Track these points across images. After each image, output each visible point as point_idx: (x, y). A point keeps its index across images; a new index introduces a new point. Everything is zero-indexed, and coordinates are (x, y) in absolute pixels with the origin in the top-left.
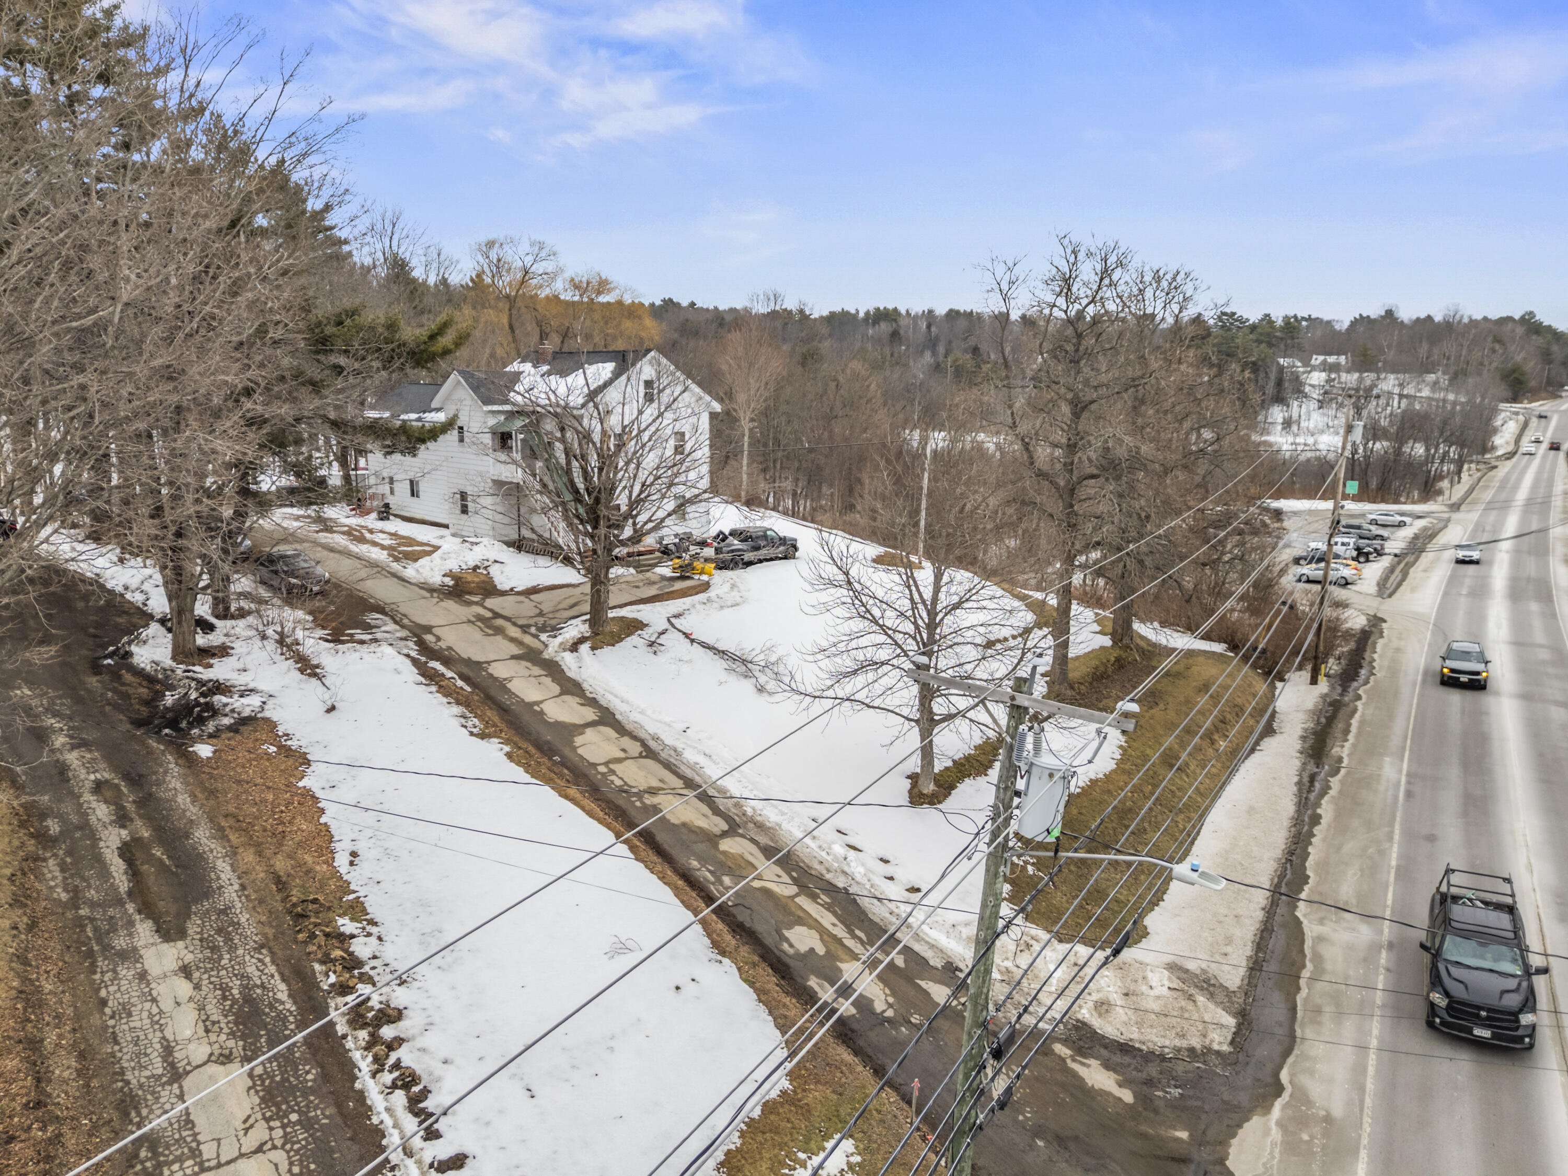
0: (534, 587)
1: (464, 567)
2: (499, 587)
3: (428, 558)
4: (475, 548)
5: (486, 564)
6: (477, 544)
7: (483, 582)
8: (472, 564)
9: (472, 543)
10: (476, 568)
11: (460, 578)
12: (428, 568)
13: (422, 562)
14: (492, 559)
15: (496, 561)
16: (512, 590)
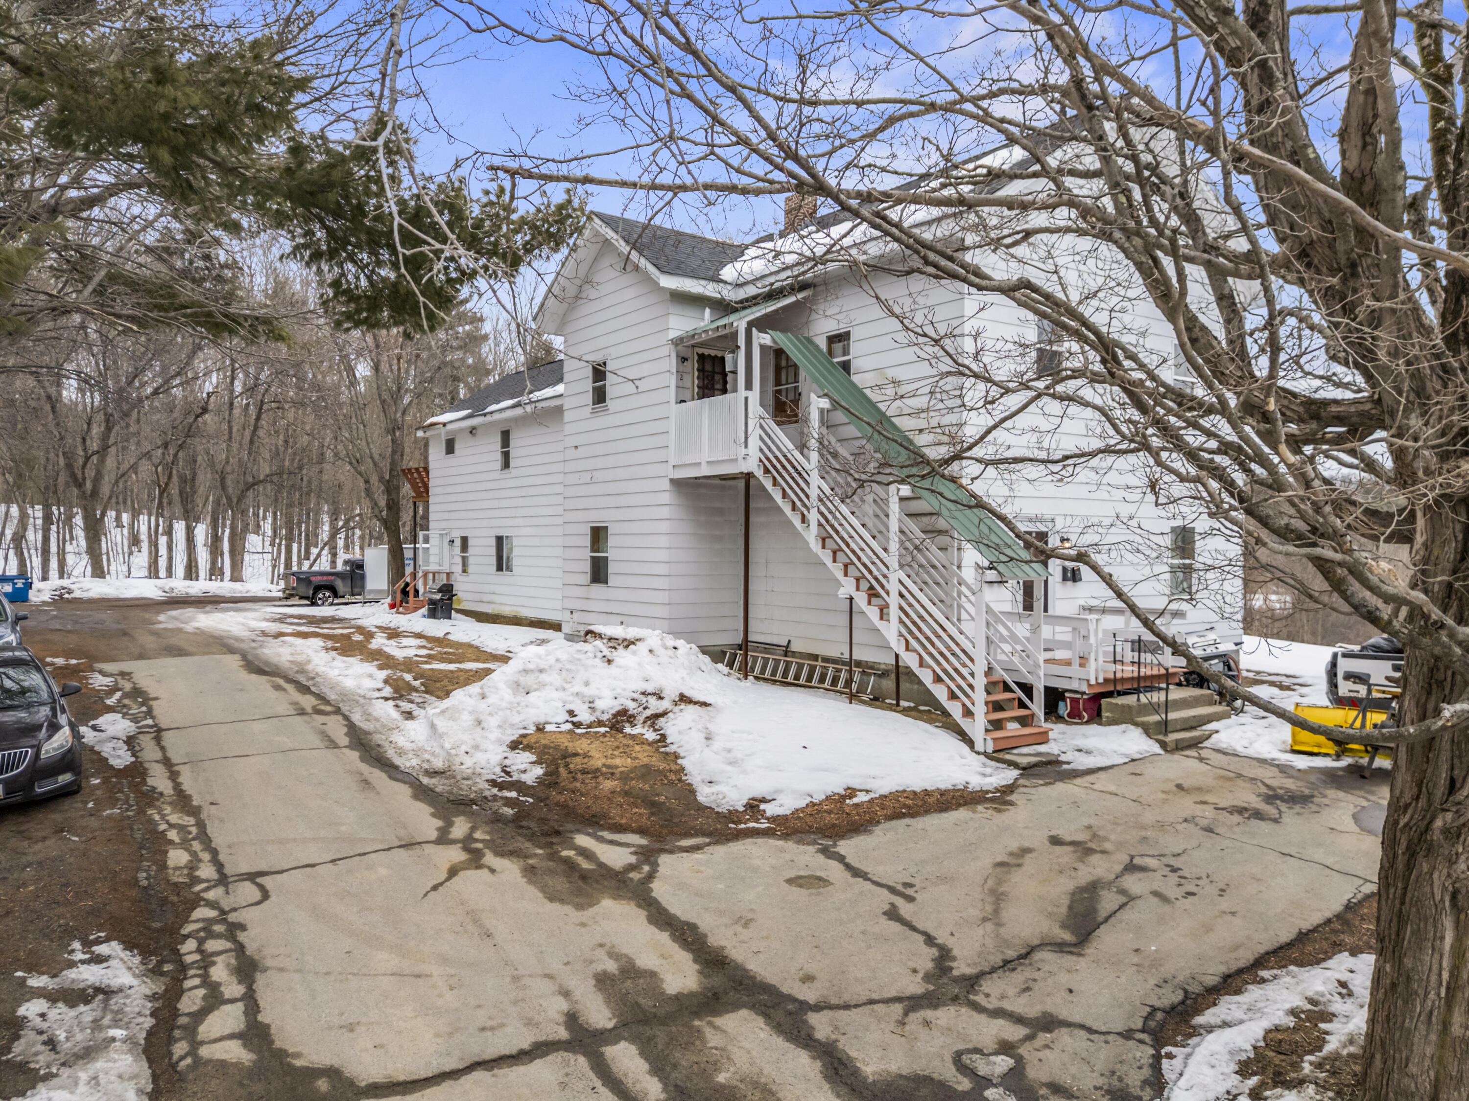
0: (839, 800)
1: (585, 716)
2: (704, 795)
3: (474, 689)
4: (622, 656)
5: (654, 706)
6: (629, 643)
7: (646, 772)
8: (608, 705)
9: (614, 642)
10: (622, 718)
11: (567, 755)
12: (466, 719)
13: (459, 696)
14: (671, 693)
15: (684, 699)
16: (754, 806)
